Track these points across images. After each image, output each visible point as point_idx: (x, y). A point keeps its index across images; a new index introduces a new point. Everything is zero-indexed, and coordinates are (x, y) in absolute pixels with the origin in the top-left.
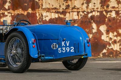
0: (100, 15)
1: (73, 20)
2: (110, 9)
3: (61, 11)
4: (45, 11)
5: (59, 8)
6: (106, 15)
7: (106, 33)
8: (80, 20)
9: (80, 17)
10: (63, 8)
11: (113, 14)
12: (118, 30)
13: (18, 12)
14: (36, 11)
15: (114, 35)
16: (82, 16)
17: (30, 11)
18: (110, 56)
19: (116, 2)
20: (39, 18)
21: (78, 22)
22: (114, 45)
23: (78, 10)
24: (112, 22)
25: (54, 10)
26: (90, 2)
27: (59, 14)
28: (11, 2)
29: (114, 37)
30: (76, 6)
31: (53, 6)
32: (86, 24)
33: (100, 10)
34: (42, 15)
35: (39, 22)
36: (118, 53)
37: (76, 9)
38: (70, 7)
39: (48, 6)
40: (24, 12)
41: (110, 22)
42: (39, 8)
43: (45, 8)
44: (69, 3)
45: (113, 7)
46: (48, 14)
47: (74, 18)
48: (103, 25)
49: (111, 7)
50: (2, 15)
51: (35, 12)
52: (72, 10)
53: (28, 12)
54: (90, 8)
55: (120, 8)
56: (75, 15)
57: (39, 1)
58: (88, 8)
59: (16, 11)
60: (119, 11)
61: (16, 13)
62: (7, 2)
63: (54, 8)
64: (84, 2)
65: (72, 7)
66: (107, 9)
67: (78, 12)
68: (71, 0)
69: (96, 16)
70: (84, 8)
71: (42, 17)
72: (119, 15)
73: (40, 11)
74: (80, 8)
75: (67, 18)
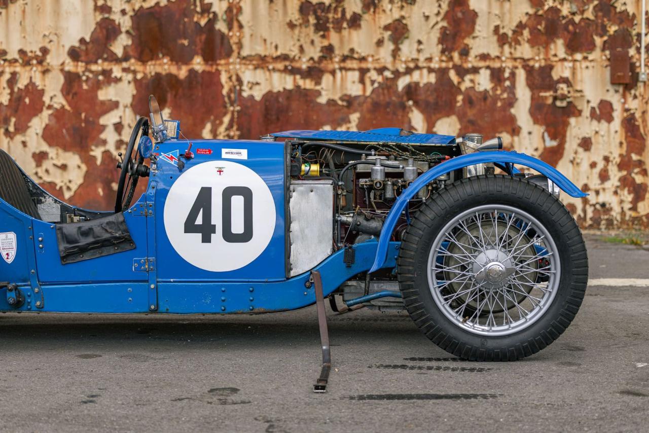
0: (436, 83)
1: (346, 98)
2: (472, 62)
3: (304, 67)
4: (251, 67)
5: (300, 58)
6: (459, 83)
8: (369, 100)
9: (369, 90)
10: (312, 55)
11: (483, 82)
13: (159, 69)
14: (218, 65)
16: (376, 85)
17: (199, 64)
19: (495, 38)
20: (231, 91)
21: (360, 105)
23: (364, 65)
24: (478, 107)
25: (281, 62)
26: (407, 38)
27: (298, 77)
28: (132, 31)
30: (357, 49)
31: (276, 47)
32: (388, 113)
33: (437, 66)
34: (239, 81)
35: (228, 105)
37: (355, 59)
38: (337, 52)
39: (260, 50)
40: (179, 69)
41: (471, 108)
42: (229, 54)
43: (250, 56)
44: (334, 38)
45: (484, 57)
46: (260, 75)
47: (349, 93)
48: (448, 115)
49: (476, 57)
50: (101, 78)
51: (215, 67)
52: (342, 65)
53: (190, 67)
54: (403, 59)
55: (508, 60)
56: (354, 82)
57: (230, 28)
58: (397, 57)
59: (152, 65)
60: (504, 71)
61: (150, 73)
62: (121, 32)
63: (282, 54)
64: (383, 38)
65: (341, 54)
66: (462, 62)
67: (363, 72)
68: (339, 29)
69: (425, 85)
70: (383, 58)
71: (238, 88)
72: (502, 84)
73: (231, 67)
74: (368, 56)
75: (326, 90)
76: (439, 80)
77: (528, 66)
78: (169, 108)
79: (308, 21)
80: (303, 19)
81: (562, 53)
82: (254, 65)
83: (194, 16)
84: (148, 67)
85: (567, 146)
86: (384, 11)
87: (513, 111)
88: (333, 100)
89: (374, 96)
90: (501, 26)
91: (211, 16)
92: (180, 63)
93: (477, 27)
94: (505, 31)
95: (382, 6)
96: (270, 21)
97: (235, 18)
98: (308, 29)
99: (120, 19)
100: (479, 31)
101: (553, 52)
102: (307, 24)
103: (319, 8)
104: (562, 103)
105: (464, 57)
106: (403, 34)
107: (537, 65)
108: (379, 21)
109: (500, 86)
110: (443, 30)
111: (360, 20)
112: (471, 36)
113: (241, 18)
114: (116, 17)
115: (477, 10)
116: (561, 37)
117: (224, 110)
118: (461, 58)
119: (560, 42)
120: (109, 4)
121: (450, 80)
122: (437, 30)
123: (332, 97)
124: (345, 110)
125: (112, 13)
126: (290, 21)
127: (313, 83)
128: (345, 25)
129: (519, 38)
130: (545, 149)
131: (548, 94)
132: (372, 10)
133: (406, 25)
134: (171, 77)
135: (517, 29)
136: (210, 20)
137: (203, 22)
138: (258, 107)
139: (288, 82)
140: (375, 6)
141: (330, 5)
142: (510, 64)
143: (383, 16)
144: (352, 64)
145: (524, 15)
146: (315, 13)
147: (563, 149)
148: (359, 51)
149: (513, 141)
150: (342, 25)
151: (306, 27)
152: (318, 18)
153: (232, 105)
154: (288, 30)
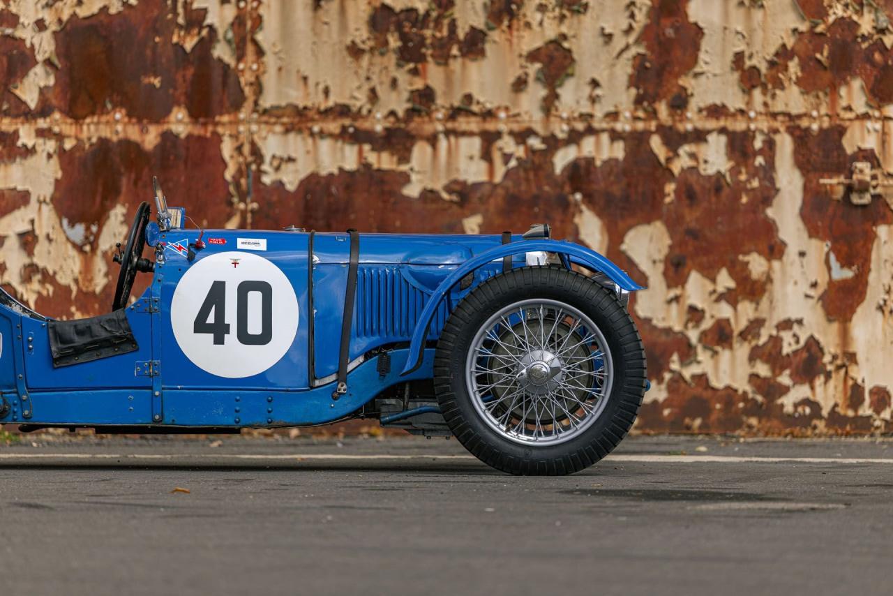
0: (625, 159)
1: (457, 187)
2: (693, 120)
3: (379, 128)
4: (278, 128)
5: (370, 111)
6: (669, 160)
7: (665, 274)
8: (500, 191)
9: (500, 171)
10: (393, 106)
11: (715, 157)
12: (741, 257)
13: (106, 132)
15: (714, 291)
16: (513, 163)
17: (180, 122)
18: (688, 428)
19: (736, 76)
20: (240, 173)
21: (484, 200)
22: (716, 353)
23: (491, 126)
24: (705, 204)
25: (334, 119)
26: (572, 75)
27: (367, 147)
28: (56, 61)
29: (718, 300)
30: (477, 96)
31: (326, 92)
33: (628, 128)
34: (257, 153)
35: (235, 200)
36: (741, 405)
37: (474, 114)
38: (440, 101)
39: (297, 97)
40: (144, 131)
41: (691, 206)
42: (237, 106)
43: (278, 107)
44: (434, 75)
45: (716, 111)
46: (296, 145)
47: (462, 177)
48: (648, 221)
49: (700, 110)
51: (210, 128)
52: (450, 125)
53: (165, 127)
54: (565, 115)
55: (759, 118)
56: (471, 158)
57: (240, 57)
58: (553, 112)
59: (92, 123)
60: (754, 138)
61: (89, 139)
62: (36, 63)
63: (337, 105)
64: (526, 74)
65: (447, 105)
66: (674, 121)
67: (490, 138)
68: (443, 59)
69: (605, 163)
70: (526, 113)
71: (254, 167)
72: (750, 161)
73: (242, 128)
74: (498, 108)
75: (419, 172)
76: (631, 153)
77: (798, 127)
78: (124, 205)
79: (386, 43)
80: (376, 39)
81: (860, 106)
82: (283, 124)
83: (172, 33)
84: (85, 128)
85: (872, 277)
86: (528, 25)
87: (770, 212)
88: (432, 191)
89: (509, 184)
90: (747, 54)
91: (205, 32)
92: (145, 121)
93: (702, 56)
94: (754, 62)
95: (525, 15)
96: (314, 43)
97: (249, 37)
98: (385, 59)
99: (32, 38)
100: (706, 63)
101: (844, 103)
102: (383, 50)
103: (407, 19)
104: (861, 198)
105: (679, 112)
106: (564, 68)
107: (815, 127)
108: (519, 44)
109: (746, 166)
110: (639, 60)
111: (483, 41)
112: (691, 74)
113: (260, 37)
114: (26, 34)
115: (701, 24)
116: (860, 74)
117: (228, 209)
118: (672, 115)
119: (857, 84)
120: (13, 9)
121: (651, 152)
122: (628, 60)
123: (430, 186)
124: (455, 208)
125: (20, 26)
126: (353, 42)
127: (395, 159)
128: (455, 51)
129: (781, 76)
130: (831, 282)
131: (835, 183)
132: (506, 23)
133: (569, 51)
134: (129, 146)
135: (775, 59)
136: (202, 40)
137: (189, 44)
138: (292, 203)
139: (349, 157)
140: (512, 15)
141: (427, 14)
142: (764, 124)
143: (526, 34)
144: (468, 123)
145: (790, 32)
146: (399, 28)
147: (866, 284)
148: (482, 100)
149: (770, 268)
150: (450, 49)
151: (382, 54)
152: (404, 37)
153: (243, 200)
154: (349, 59)
